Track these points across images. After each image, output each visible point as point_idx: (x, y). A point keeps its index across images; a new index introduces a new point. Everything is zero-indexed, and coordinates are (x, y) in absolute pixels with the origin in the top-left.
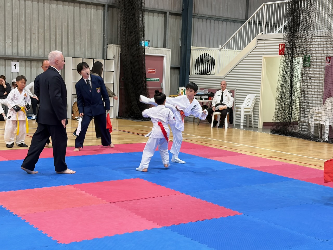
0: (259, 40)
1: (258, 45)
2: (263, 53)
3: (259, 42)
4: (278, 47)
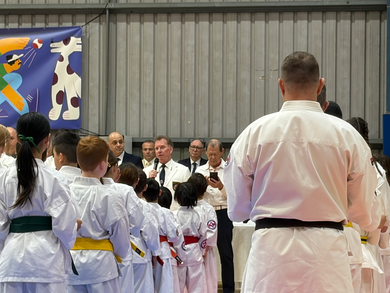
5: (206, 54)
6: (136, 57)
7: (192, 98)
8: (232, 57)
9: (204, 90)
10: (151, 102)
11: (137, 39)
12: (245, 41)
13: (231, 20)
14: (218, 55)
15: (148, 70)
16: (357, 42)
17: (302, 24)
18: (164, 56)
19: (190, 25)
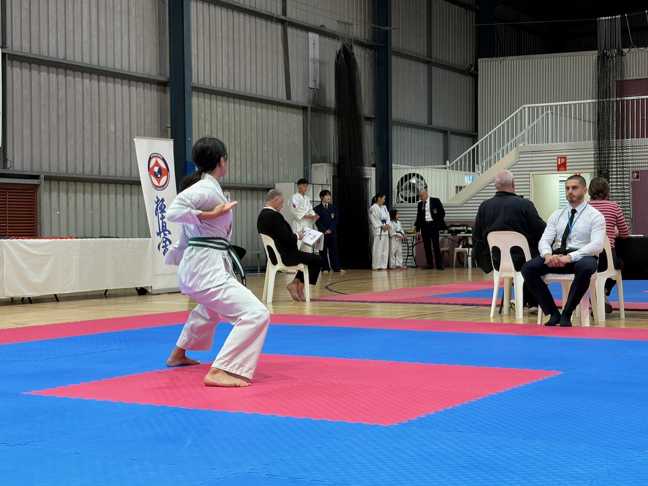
0: (521, 153)
1: (521, 159)
2: (530, 169)
3: (521, 156)
4: (556, 161)
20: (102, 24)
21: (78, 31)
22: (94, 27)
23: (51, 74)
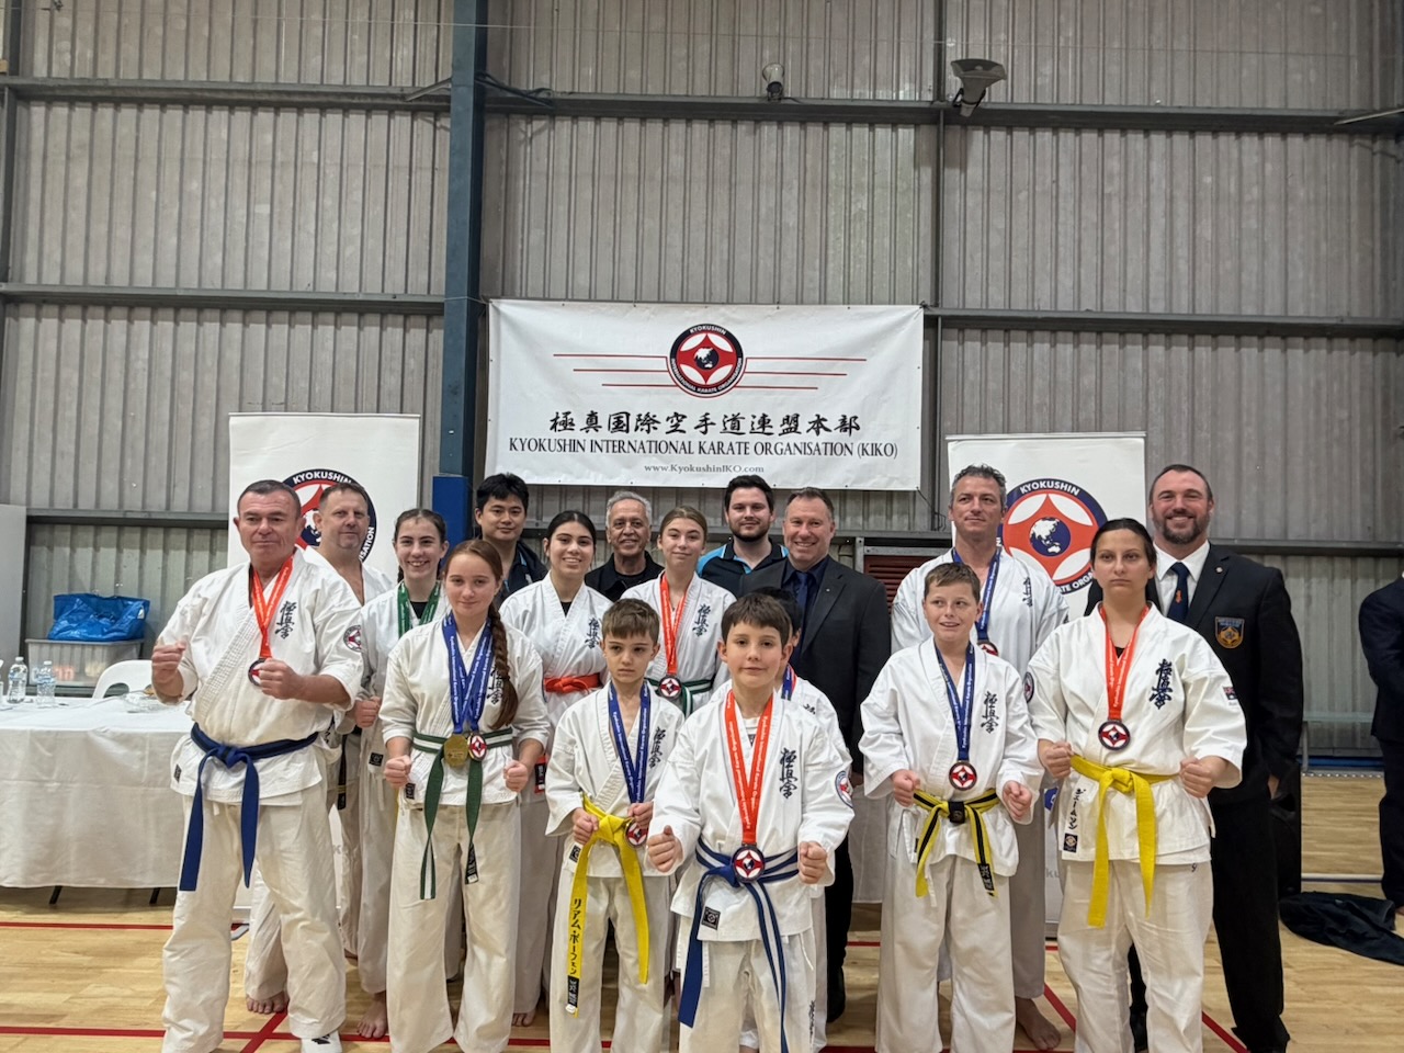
5: (168, 374)
6: (50, 374)
7: (141, 445)
8: (209, 380)
9: (161, 433)
10: (72, 448)
11: (52, 345)
12: (233, 356)
13: (211, 321)
14: (186, 376)
15: (69, 398)
16: (414, 364)
17: (326, 331)
18: (97, 374)
19: (142, 326)
20: (1206, 231)
21: (1136, 254)
22: (1182, 239)
23: (1059, 346)
